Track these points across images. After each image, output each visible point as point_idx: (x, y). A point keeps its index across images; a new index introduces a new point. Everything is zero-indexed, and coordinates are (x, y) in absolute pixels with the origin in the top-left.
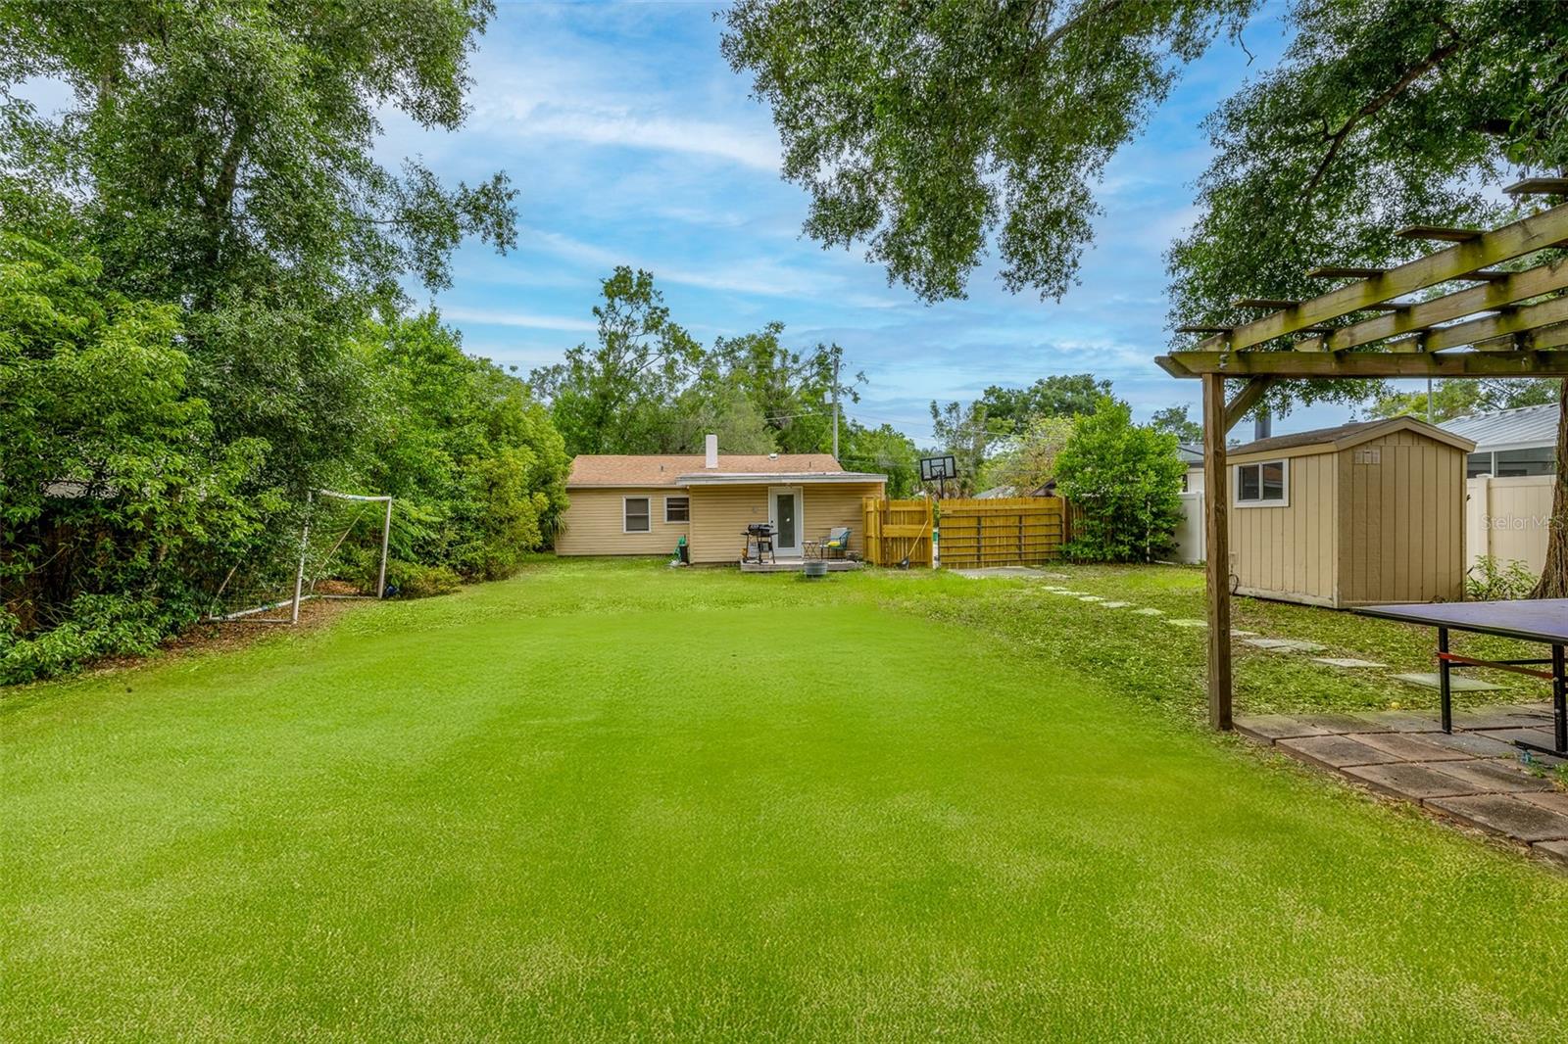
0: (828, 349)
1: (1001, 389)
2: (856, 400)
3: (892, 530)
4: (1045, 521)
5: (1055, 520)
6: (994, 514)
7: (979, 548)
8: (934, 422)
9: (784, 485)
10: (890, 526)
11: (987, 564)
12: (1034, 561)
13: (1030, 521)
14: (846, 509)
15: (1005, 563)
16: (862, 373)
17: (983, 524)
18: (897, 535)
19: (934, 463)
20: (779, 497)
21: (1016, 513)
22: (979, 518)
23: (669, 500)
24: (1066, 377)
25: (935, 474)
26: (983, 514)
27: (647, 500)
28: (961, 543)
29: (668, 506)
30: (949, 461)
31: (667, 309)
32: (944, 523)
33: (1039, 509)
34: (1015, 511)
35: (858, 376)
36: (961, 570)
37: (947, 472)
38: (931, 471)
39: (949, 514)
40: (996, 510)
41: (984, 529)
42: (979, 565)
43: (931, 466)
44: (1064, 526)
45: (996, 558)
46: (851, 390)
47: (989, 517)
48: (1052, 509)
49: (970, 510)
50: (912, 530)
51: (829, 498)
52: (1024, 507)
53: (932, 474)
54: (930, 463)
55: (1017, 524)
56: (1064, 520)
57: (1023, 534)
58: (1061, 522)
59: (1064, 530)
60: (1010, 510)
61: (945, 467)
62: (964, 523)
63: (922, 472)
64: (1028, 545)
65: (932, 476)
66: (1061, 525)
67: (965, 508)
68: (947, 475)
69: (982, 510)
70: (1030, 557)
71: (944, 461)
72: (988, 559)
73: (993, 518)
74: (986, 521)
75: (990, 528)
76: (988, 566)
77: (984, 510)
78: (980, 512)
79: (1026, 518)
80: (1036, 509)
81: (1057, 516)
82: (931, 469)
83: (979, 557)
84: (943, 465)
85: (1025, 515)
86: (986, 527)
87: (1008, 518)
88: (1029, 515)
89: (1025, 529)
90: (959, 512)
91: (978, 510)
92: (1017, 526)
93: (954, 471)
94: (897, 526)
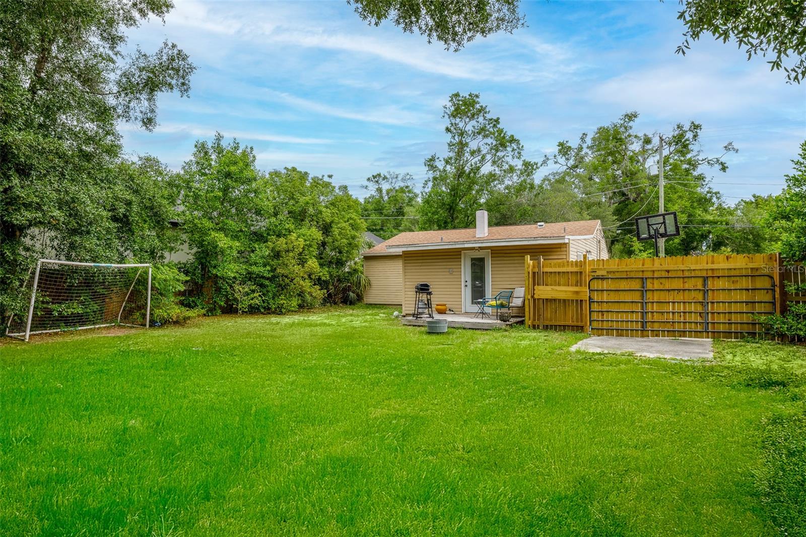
0: (686, 128)
3: (544, 292)
4: (745, 283)
5: (765, 283)
6: (664, 274)
7: (644, 314)
10: (541, 287)
11: (656, 333)
12: (728, 334)
13: (721, 284)
15: (683, 333)
16: (730, 144)
17: (649, 286)
18: (549, 297)
19: (652, 221)
20: (472, 259)
21: (699, 274)
22: (705, 279)
25: (652, 233)
26: (646, 275)
28: (622, 308)
30: (669, 219)
31: (498, 119)
33: (735, 269)
34: (697, 272)
35: (726, 147)
36: (619, 338)
37: (668, 230)
38: (649, 230)
39: (603, 276)
40: (668, 271)
41: (651, 293)
42: (645, 333)
43: (649, 225)
44: (777, 289)
45: (669, 327)
46: (718, 161)
47: (657, 278)
48: (757, 269)
49: (631, 271)
50: (566, 291)
51: (514, 260)
52: (710, 266)
53: (649, 232)
54: (648, 221)
55: (700, 287)
56: (777, 283)
57: (710, 299)
58: (774, 285)
59: (777, 296)
60: (688, 270)
61: (665, 225)
62: (623, 285)
63: (638, 231)
64: (719, 313)
65: (649, 235)
66: (774, 291)
67: (623, 268)
68: (668, 233)
69: (647, 271)
70: (721, 328)
71: (664, 219)
72: (656, 327)
73: (663, 281)
74: (653, 284)
75: (658, 292)
76: (657, 335)
77: (651, 271)
78: (645, 273)
79: (713, 281)
80: (731, 269)
81: (767, 278)
82: (649, 227)
83: (644, 324)
84: (662, 223)
85: (713, 277)
86: (653, 290)
87: (686, 280)
88: (719, 277)
89: (713, 293)
90: (616, 273)
91: (643, 271)
92: (700, 290)
93: (676, 228)
94: (549, 288)
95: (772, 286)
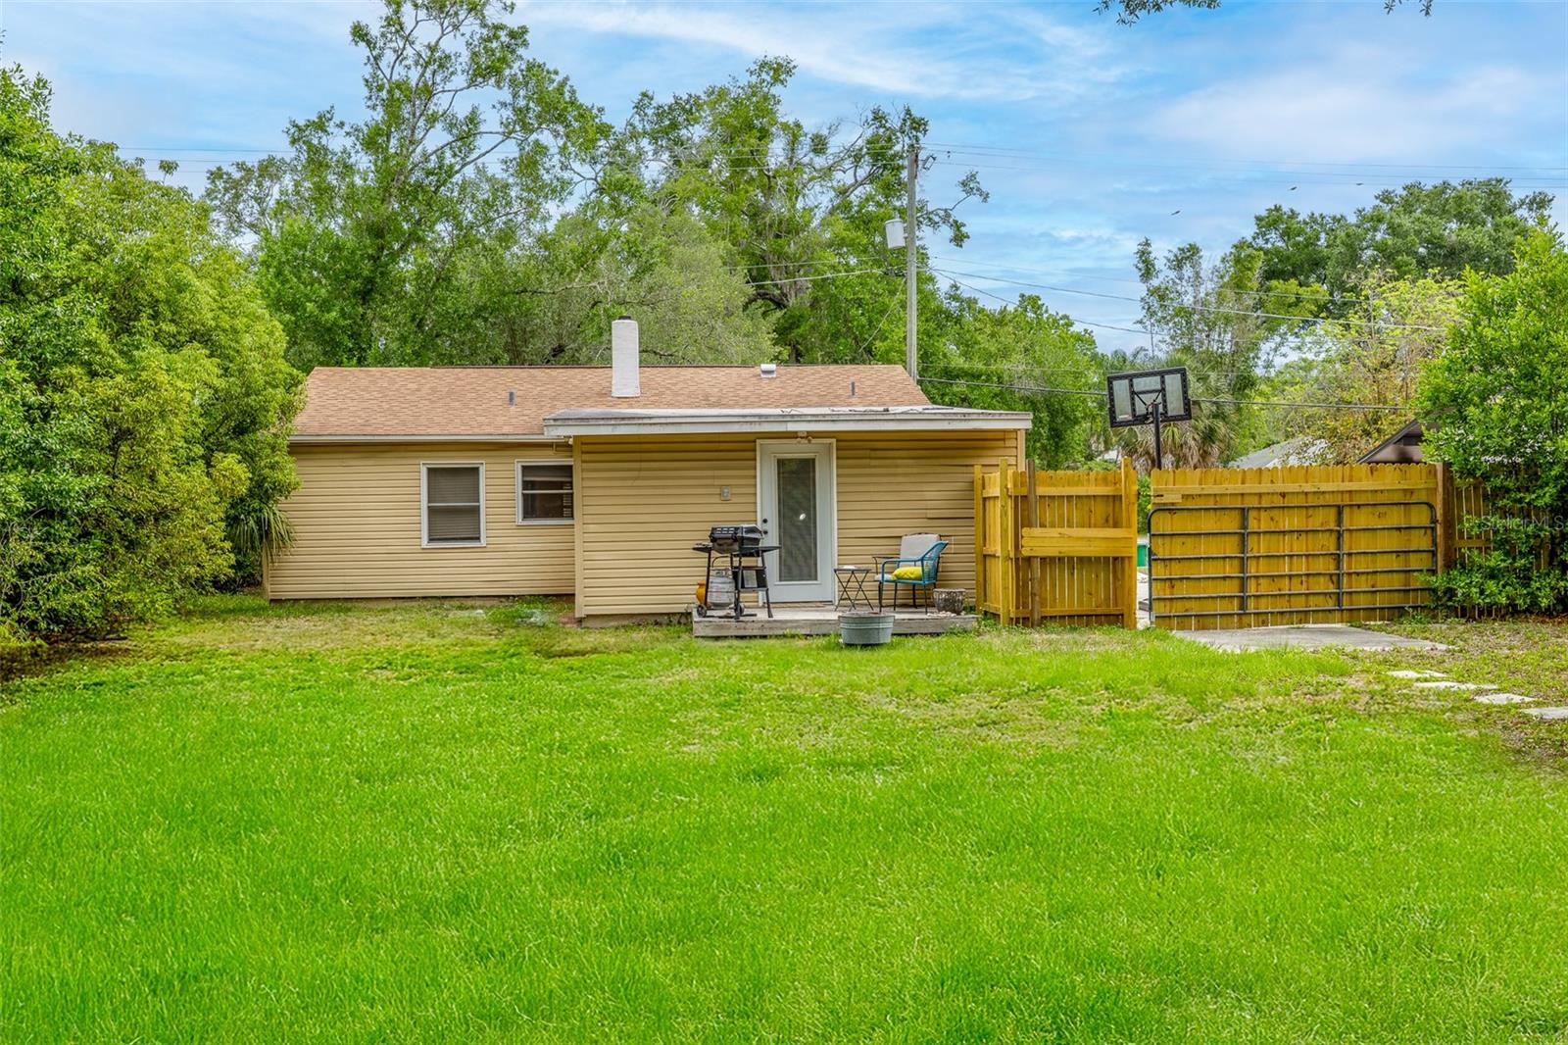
0: (895, 122)
1: (1293, 215)
2: (959, 239)
3: (1042, 541)
4: (1396, 517)
5: (1420, 518)
6: (1279, 501)
7: (1243, 582)
8: (1141, 290)
9: (794, 435)
10: (1037, 531)
11: (1262, 618)
12: (1371, 612)
13: (1362, 519)
14: (936, 491)
15: (1304, 616)
16: (972, 177)
17: (1253, 525)
18: (1054, 552)
19: (1140, 384)
20: (781, 463)
21: (1330, 500)
22: (1243, 512)
23: (526, 469)
24: (1446, 185)
25: (1141, 409)
26: (1252, 504)
27: (475, 471)
29: (526, 485)
30: (1173, 383)
31: (524, 30)
32: (1162, 523)
33: (1382, 491)
34: (1327, 496)
35: (964, 184)
36: (1201, 632)
37: (1170, 407)
38: (1133, 404)
39: (1173, 504)
40: (1283, 495)
41: (1255, 537)
42: (1245, 619)
43: (1133, 393)
44: (1439, 530)
45: (1282, 606)
46: (948, 215)
47: (1266, 509)
48: (1412, 492)
49: (1221, 495)
50: (1089, 539)
51: (897, 466)
52: (1347, 486)
53: (1134, 410)
54: (1131, 386)
55: (1332, 526)
56: (1439, 517)
57: (1346, 550)
58: (1434, 521)
59: (1440, 540)
60: (1315, 493)
61: (1164, 396)
62: (1208, 523)
63: (1113, 406)
64: (1358, 574)
65: (1134, 416)
66: (1433, 529)
67: (1211, 488)
68: (1170, 414)
69: (1250, 494)
70: (1362, 602)
71: (1163, 382)
72: (1265, 606)
73: (1275, 513)
74: (1259, 520)
75: (1268, 536)
76: (1264, 623)
77: (1255, 494)
78: (1246, 498)
79: (1351, 513)
80: (1376, 491)
81: (1425, 507)
82: (1133, 399)
83: (1243, 601)
84: (1159, 391)
85: (1351, 506)
86: (1259, 533)
87: (1311, 512)
88: (1359, 506)
89: (1351, 537)
90: (1198, 500)
91: (1242, 495)
92: (1331, 531)
93: (1185, 404)
94: (1054, 532)
95: (1432, 522)
